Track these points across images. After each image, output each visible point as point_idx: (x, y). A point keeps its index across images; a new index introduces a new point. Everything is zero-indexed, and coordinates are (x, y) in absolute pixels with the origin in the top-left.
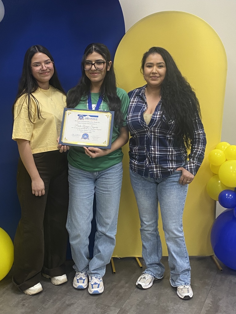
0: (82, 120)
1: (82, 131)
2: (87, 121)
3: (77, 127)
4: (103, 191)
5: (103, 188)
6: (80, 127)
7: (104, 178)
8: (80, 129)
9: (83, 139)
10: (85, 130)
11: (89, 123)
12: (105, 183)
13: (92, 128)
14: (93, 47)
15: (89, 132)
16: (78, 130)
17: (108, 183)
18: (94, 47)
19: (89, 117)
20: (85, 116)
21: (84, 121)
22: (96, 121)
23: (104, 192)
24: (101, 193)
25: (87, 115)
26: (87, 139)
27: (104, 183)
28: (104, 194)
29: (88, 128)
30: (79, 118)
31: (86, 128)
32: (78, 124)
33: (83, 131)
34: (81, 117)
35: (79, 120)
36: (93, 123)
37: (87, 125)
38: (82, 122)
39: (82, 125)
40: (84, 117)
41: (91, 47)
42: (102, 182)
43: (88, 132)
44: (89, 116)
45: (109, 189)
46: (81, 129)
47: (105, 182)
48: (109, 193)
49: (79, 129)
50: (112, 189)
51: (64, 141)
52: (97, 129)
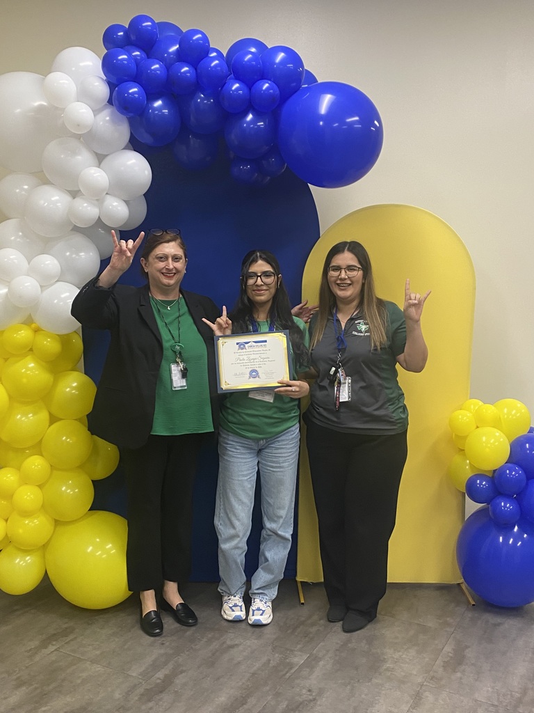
0: (244, 350)
1: (247, 367)
2: (252, 350)
3: (238, 361)
4: (272, 467)
5: (272, 463)
6: (244, 362)
7: (274, 448)
8: (244, 364)
10: (251, 365)
11: (255, 353)
13: (262, 360)
14: (257, 255)
15: (260, 367)
16: (241, 366)
20: (247, 343)
21: (248, 350)
22: (264, 349)
23: (274, 470)
24: (268, 471)
25: (251, 342)
28: (274, 471)
29: (255, 361)
31: (252, 361)
32: (240, 357)
33: (249, 366)
34: (241, 346)
35: (240, 351)
36: (260, 352)
37: (252, 357)
38: (244, 353)
39: (245, 357)
40: (246, 345)
41: (254, 254)
42: (271, 455)
44: (254, 342)
46: (247, 364)
47: (275, 454)
51: (224, 386)
52: (269, 361)
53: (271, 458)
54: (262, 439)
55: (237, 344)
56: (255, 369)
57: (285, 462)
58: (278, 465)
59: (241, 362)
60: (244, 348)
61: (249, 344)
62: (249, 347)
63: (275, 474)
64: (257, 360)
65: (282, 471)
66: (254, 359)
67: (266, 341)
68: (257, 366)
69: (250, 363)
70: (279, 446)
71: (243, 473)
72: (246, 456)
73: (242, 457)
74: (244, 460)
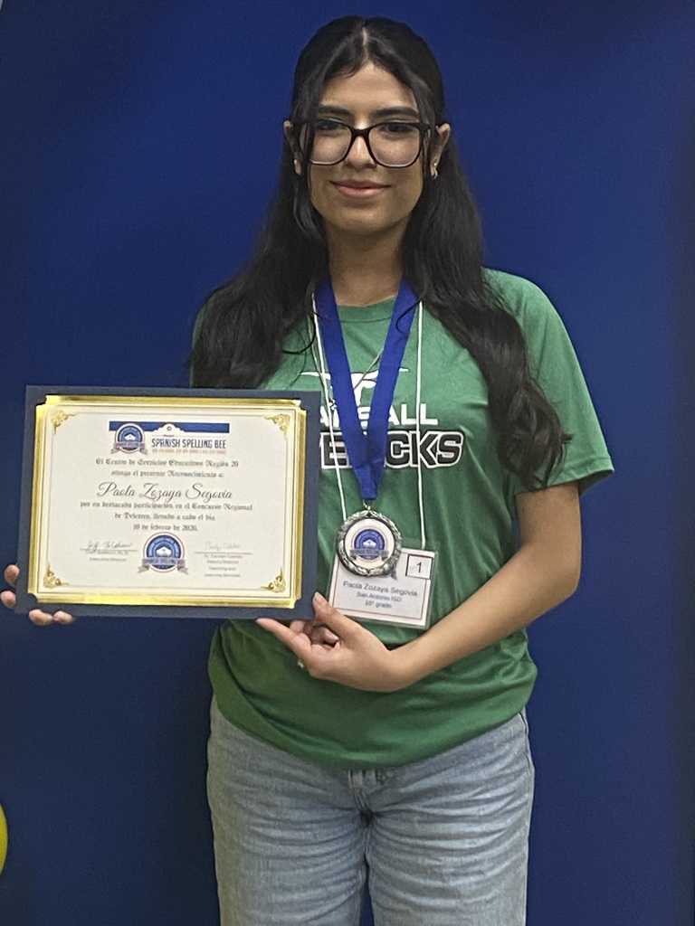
0: (137, 455)
1: (141, 522)
2: (166, 457)
3: (110, 498)
6: (130, 500)
8: (131, 511)
9: (152, 571)
10: (156, 517)
11: (176, 469)
13: (200, 501)
15: (186, 528)
16: (118, 516)
17: (442, 844)
19: (177, 432)
20: (151, 427)
21: (151, 457)
22: (216, 458)
23: (425, 901)
24: (402, 907)
25: (162, 424)
27: (419, 842)
28: (420, 908)
29: (174, 501)
31: (162, 501)
32: (117, 479)
33: (147, 523)
34: (128, 435)
35: (121, 455)
36: (199, 470)
37: (165, 484)
38: (136, 467)
39: (138, 484)
40: (148, 436)
42: (409, 840)
43: (176, 528)
44: (176, 425)
45: (453, 883)
48: (452, 903)
49: (121, 511)
50: (472, 879)
51: (42, 589)
52: (228, 506)
53: (411, 853)
54: (364, 768)
55: (114, 426)
56: (172, 532)
57: (466, 875)
58: (438, 884)
59: (120, 500)
60: (138, 445)
61: (161, 432)
62: (156, 442)
63: (426, 916)
64: (183, 501)
65: (452, 911)
66: (171, 495)
67: (224, 428)
68: (181, 523)
69: (154, 506)
70: (436, 811)
71: (288, 897)
72: (302, 835)
73: (286, 834)
74: (296, 851)
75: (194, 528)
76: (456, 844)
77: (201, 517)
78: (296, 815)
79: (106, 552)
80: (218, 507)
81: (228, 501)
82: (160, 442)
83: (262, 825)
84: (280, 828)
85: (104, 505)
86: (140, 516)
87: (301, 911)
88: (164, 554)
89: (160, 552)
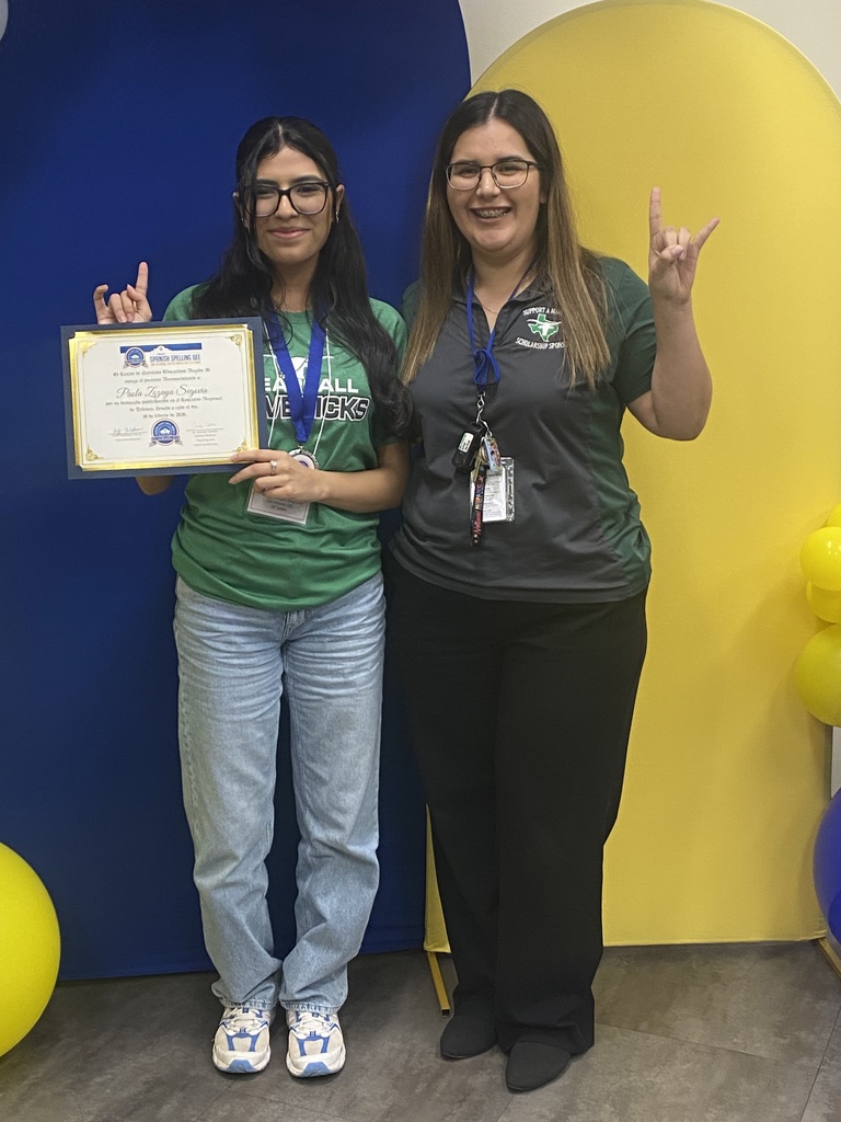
0: (140, 368)
1: (148, 413)
2: (160, 368)
3: (126, 398)
4: (325, 686)
5: (324, 675)
6: (141, 399)
7: (328, 639)
8: (140, 406)
9: (158, 445)
10: (158, 409)
11: (169, 376)
12: (335, 655)
13: (186, 396)
14: (277, 132)
15: (178, 415)
16: (132, 410)
18: (280, 128)
19: (166, 351)
20: (149, 349)
21: (150, 369)
22: (195, 367)
24: (315, 697)
25: (156, 347)
26: (173, 444)
27: (329, 655)
28: (330, 697)
29: (170, 397)
30: (130, 362)
31: (161, 398)
32: (130, 386)
33: (152, 413)
34: (133, 355)
35: (130, 369)
36: (184, 375)
37: (162, 386)
38: (141, 376)
39: (143, 388)
40: (147, 355)
41: (269, 128)
42: (320, 655)
43: (172, 415)
44: (166, 346)
45: (350, 679)
46: (146, 406)
47: (332, 651)
48: (351, 690)
49: (134, 407)
51: (86, 462)
52: (205, 398)
53: (322, 663)
55: (123, 350)
56: (169, 418)
57: (358, 672)
58: (341, 679)
59: (133, 399)
60: (141, 362)
61: (155, 353)
62: (153, 359)
63: (335, 701)
64: (175, 397)
65: (350, 696)
66: (166, 393)
67: (198, 346)
68: (174, 412)
69: (156, 402)
70: (340, 634)
71: (244, 703)
72: (252, 661)
73: (242, 661)
74: (248, 672)
75: (184, 414)
76: (353, 654)
77: (188, 407)
78: (249, 648)
79: (126, 435)
80: (199, 399)
81: (205, 395)
82: (155, 358)
83: (226, 658)
84: (238, 658)
85: (122, 403)
86: (147, 409)
87: (251, 712)
88: (165, 432)
89: (162, 432)
